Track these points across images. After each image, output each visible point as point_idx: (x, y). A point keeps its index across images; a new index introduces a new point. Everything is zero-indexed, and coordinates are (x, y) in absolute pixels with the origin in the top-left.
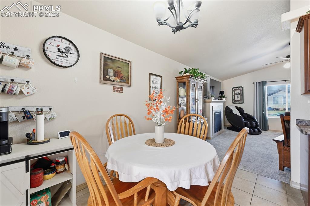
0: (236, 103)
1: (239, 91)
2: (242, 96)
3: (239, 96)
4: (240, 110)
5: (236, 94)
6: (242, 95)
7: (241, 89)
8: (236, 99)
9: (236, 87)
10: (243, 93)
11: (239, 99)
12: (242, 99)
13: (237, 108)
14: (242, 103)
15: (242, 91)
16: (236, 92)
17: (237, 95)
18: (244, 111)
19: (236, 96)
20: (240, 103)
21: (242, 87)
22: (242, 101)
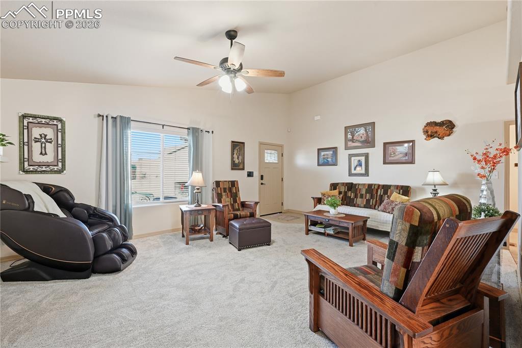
0: (35, 172)
1: (49, 133)
2: (60, 149)
3: (50, 147)
4: (60, 196)
5: (37, 140)
6: (61, 146)
7: (56, 123)
8: (37, 158)
9: (35, 117)
10: (63, 139)
11: (49, 158)
12: (60, 157)
13: (46, 189)
14: (60, 172)
15: (60, 134)
16: (36, 132)
17: (39, 144)
18: (73, 198)
19: (36, 147)
20: (52, 172)
21: (60, 120)
22: (60, 164)
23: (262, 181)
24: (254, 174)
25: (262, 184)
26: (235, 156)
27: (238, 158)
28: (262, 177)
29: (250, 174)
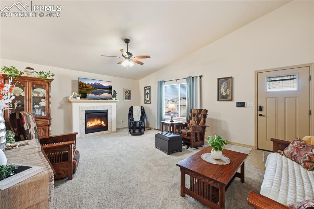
0: (146, 103)
2: (150, 96)
7: (150, 88)
8: (147, 99)
15: (150, 91)
16: (147, 92)
17: (147, 95)
22: (150, 101)
23: (260, 113)
24: (248, 104)
25: (261, 115)
26: (223, 90)
27: (226, 91)
28: (261, 109)
29: (242, 105)
